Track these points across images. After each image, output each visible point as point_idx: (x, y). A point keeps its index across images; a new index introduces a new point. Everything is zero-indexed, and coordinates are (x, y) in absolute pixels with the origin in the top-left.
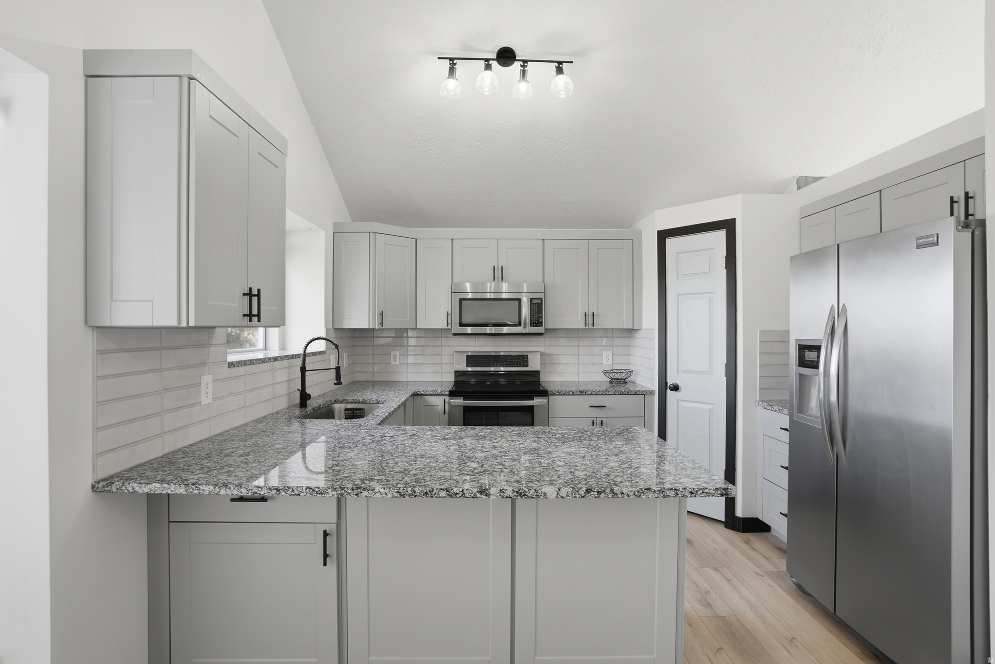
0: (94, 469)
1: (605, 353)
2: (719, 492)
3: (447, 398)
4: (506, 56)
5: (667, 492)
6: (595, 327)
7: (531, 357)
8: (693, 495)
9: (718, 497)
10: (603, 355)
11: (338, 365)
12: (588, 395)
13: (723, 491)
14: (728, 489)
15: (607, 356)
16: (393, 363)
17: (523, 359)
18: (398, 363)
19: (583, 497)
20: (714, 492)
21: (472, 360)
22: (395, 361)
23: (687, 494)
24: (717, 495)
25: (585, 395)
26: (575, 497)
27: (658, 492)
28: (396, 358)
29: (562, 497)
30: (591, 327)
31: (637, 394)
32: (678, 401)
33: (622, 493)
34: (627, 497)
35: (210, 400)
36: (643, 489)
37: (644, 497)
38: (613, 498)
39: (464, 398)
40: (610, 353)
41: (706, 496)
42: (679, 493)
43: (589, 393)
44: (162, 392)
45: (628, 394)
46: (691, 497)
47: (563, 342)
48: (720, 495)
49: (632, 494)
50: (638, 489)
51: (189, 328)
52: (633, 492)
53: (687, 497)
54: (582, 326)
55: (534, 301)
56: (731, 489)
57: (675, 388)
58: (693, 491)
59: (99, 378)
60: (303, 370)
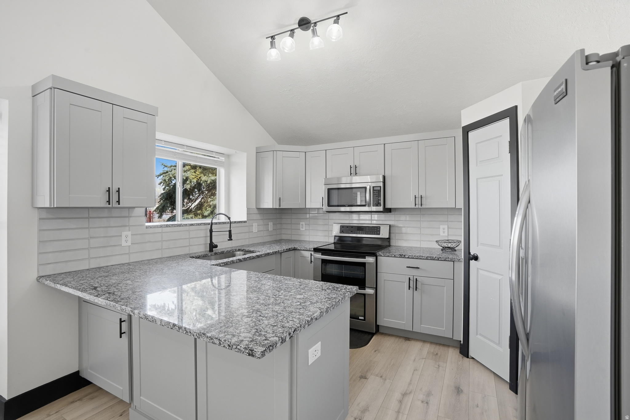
0: (38, 271)
1: (441, 227)
2: (247, 351)
3: (313, 253)
4: (304, 23)
5: (214, 339)
6: (423, 206)
7: (383, 228)
8: (230, 348)
9: (247, 355)
10: (440, 228)
11: (230, 229)
12: (406, 258)
13: (250, 352)
14: (253, 350)
15: (444, 229)
16: (301, 229)
17: (377, 229)
18: (304, 229)
19: (172, 328)
20: (244, 350)
21: (344, 228)
22: (302, 228)
23: (226, 346)
24: (246, 354)
25: (404, 258)
26: (168, 327)
27: (209, 338)
28: (303, 226)
29: (163, 326)
30: (420, 207)
31: (446, 261)
32: (478, 269)
33: (190, 333)
34: (193, 336)
35: (129, 243)
36: (201, 333)
37: (202, 339)
38: (186, 334)
39: (322, 254)
40: (446, 227)
41: (238, 352)
42: (222, 343)
43: (407, 256)
44: (89, 238)
45: (438, 260)
46: (229, 349)
47: (403, 218)
48: (248, 354)
49: (195, 335)
50: (199, 332)
51: (54, 208)
52: (196, 333)
53: (226, 348)
54: (413, 206)
55: (375, 189)
56: (255, 351)
57: (476, 258)
58: (230, 345)
59: (40, 230)
60: (211, 231)
